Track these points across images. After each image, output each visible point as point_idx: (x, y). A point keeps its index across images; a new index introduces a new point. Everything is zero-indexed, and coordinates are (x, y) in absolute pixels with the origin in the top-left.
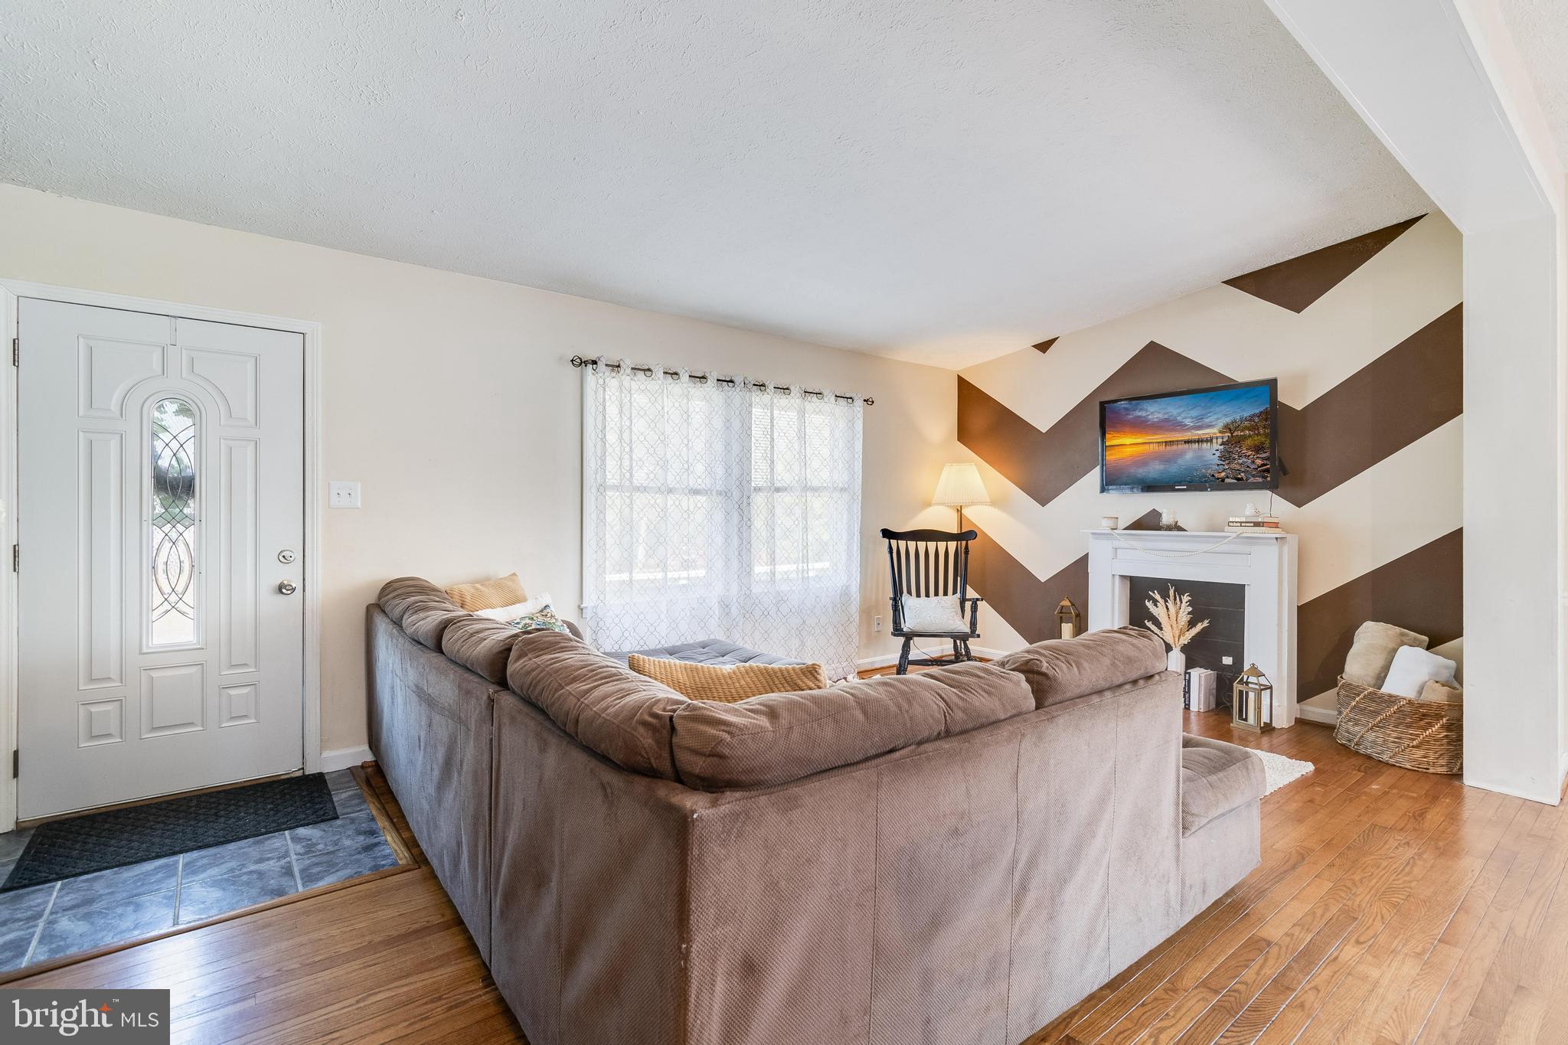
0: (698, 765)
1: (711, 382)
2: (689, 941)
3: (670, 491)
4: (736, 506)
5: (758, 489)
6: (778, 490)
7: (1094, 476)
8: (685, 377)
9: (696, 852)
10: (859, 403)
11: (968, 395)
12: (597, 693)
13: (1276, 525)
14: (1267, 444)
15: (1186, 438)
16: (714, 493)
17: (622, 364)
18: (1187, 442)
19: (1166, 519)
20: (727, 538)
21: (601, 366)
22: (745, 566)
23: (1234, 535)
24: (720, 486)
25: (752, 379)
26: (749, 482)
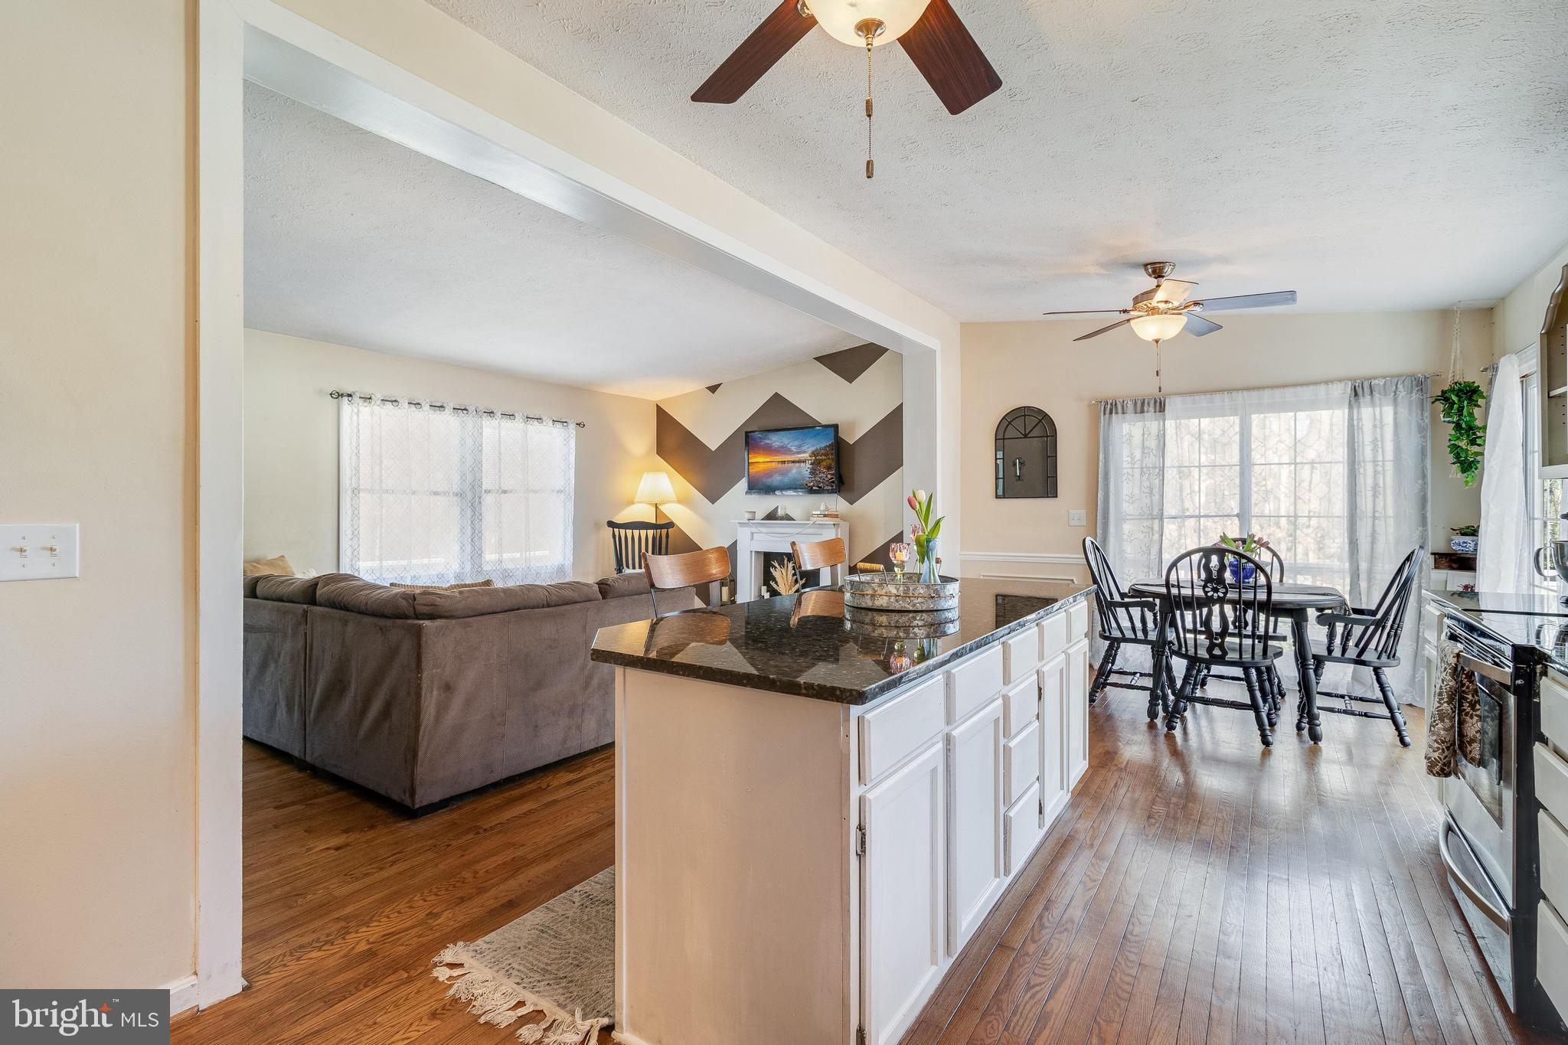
0: (426, 610)
1: (448, 411)
2: (421, 673)
3: (414, 493)
4: (470, 505)
5: (488, 492)
6: (505, 492)
7: (743, 484)
8: (426, 407)
9: (424, 639)
10: (572, 426)
11: (663, 418)
12: (374, 594)
13: (836, 516)
14: (833, 464)
15: (792, 459)
16: (451, 494)
17: (373, 397)
18: (793, 462)
19: (780, 513)
20: (462, 529)
21: (356, 399)
22: (477, 549)
23: (812, 523)
24: (456, 488)
25: (482, 408)
26: (480, 486)
